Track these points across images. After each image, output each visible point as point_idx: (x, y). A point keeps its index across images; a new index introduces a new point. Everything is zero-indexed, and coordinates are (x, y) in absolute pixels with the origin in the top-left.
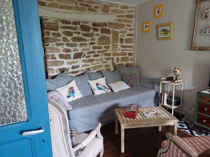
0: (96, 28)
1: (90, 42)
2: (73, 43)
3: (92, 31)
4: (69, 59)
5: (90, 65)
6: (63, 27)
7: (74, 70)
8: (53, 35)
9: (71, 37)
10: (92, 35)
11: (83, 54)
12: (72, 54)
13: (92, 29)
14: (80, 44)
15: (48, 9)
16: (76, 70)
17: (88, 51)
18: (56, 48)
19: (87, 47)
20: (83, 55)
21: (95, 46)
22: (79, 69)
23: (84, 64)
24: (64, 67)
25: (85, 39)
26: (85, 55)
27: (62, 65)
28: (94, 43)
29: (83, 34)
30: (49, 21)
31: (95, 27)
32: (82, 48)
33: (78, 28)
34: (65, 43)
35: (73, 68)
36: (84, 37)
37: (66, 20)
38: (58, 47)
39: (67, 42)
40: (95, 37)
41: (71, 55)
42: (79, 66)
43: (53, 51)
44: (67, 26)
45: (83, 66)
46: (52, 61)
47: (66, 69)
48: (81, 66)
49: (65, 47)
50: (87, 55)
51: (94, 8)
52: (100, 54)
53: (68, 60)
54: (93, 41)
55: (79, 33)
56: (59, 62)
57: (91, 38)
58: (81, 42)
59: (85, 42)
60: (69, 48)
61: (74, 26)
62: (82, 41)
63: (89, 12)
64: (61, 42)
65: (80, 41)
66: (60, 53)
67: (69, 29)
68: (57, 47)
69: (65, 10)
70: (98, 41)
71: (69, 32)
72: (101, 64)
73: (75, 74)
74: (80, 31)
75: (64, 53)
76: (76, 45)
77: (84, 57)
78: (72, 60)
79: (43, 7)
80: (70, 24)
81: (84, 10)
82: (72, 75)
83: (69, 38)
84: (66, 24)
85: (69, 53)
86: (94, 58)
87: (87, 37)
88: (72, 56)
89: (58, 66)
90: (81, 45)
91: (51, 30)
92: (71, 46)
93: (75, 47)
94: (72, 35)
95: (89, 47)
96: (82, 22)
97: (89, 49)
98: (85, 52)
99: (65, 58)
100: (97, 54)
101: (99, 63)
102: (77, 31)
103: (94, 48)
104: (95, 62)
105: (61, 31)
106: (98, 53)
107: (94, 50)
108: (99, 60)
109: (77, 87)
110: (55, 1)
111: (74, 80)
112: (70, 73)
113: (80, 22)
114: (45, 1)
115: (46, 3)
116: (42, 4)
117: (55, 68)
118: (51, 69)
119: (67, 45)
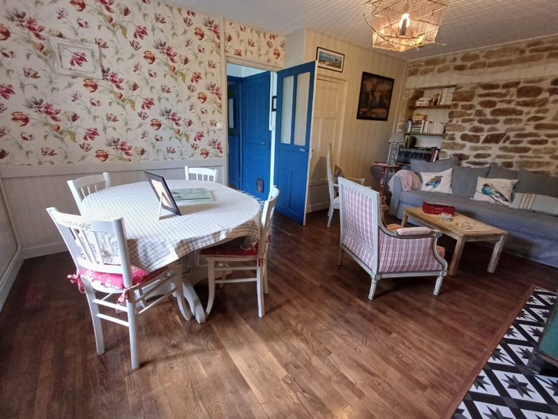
1: (532, 115)
2: (492, 118)
3: (544, 95)
4: (475, 142)
5: (516, 158)
6: (481, 96)
7: (477, 160)
8: (462, 108)
9: (492, 109)
10: (541, 103)
11: (505, 137)
12: (483, 136)
13: (546, 91)
14: (506, 119)
15: (467, 74)
16: (482, 160)
17: (519, 132)
18: (460, 126)
19: (521, 125)
20: (504, 139)
21: (541, 124)
22: (488, 160)
23: (502, 153)
24: (462, 153)
25: (519, 111)
26: (509, 139)
27: (461, 150)
28: (542, 118)
29: (519, 102)
30: (463, 89)
32: (508, 126)
33: (511, 93)
34: (478, 118)
35: (477, 156)
36: (519, 108)
37: (492, 83)
38: (464, 125)
39: (481, 116)
40: (549, 106)
42: (489, 155)
43: (454, 129)
44: (490, 93)
45: (499, 157)
46: (448, 143)
47: (465, 156)
48: (493, 156)
49: (476, 123)
50: (512, 139)
52: (550, 140)
53: (473, 144)
54: (540, 115)
55: (510, 102)
56: (458, 144)
57: (536, 109)
58: (509, 117)
60: (482, 125)
61: (504, 91)
62: (511, 115)
64: (472, 117)
65: (506, 115)
66: (464, 133)
67: (492, 96)
68: (462, 124)
69: (495, 69)
70: (555, 114)
71: (489, 102)
72: (547, 158)
73: (477, 167)
74: (514, 98)
75: (471, 133)
76: (496, 122)
77: (504, 142)
78: (479, 144)
80: (497, 88)
81: (539, 58)
82: (473, 166)
83: (488, 111)
84: (488, 89)
85: (478, 134)
86: (529, 146)
87: (529, 106)
88: (482, 138)
89: (454, 150)
90: (508, 121)
91: (462, 101)
92: (486, 124)
93: (493, 125)
94: (494, 106)
95: (526, 124)
96: (525, 82)
97: (523, 129)
98: (512, 134)
99: (468, 141)
100: (541, 140)
101: (540, 157)
102: (507, 98)
103: (537, 127)
104: (530, 154)
105: (476, 101)
106: (545, 138)
107: (537, 132)
108: (543, 151)
109: (450, 179)
110: (482, 60)
111: (451, 169)
112: (468, 163)
113: (518, 83)
114: (465, 63)
115: (466, 66)
116: (460, 68)
117: (450, 152)
118: (443, 152)
119: (480, 121)
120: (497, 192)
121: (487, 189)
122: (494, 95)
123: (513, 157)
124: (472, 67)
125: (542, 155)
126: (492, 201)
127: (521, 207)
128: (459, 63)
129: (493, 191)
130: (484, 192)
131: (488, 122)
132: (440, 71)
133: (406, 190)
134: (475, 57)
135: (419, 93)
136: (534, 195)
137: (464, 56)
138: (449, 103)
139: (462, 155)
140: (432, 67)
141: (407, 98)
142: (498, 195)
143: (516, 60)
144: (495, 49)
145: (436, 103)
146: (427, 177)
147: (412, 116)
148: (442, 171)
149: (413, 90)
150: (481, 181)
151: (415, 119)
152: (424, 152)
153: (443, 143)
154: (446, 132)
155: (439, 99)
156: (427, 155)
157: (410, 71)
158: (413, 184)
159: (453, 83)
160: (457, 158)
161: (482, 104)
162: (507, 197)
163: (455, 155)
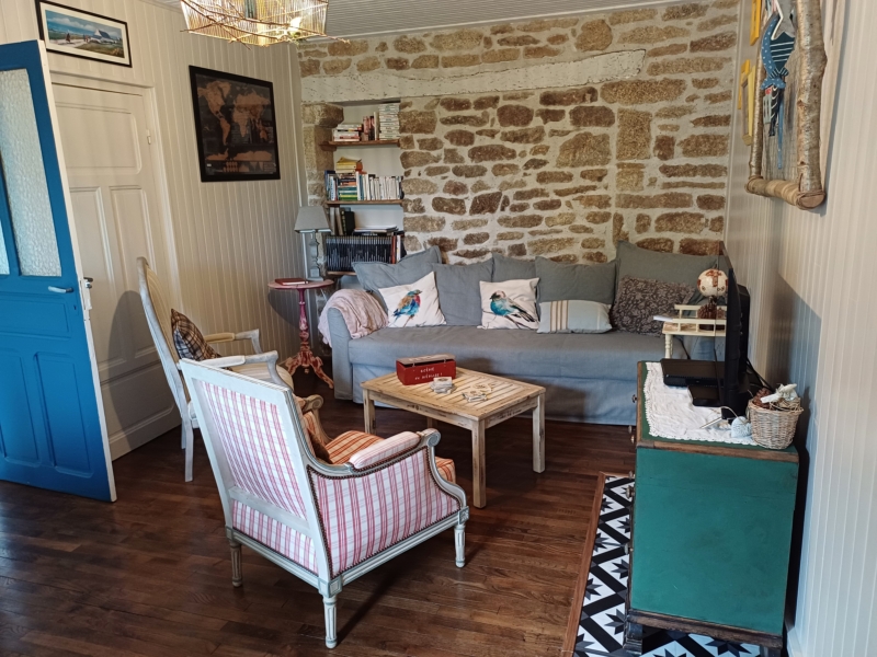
0: (554, 112)
1: (529, 157)
2: (473, 164)
3: (537, 122)
4: (459, 213)
5: (526, 237)
6: (446, 122)
7: (471, 248)
8: (421, 147)
9: (470, 147)
10: (537, 136)
11: (502, 199)
12: (468, 199)
13: (537, 115)
14: (496, 166)
15: (412, 76)
16: (477, 247)
17: (520, 190)
18: (427, 182)
19: (518, 177)
20: (501, 203)
21: (545, 173)
22: (487, 245)
23: (504, 230)
24: (444, 236)
25: (509, 150)
26: (508, 203)
27: (439, 230)
28: (544, 163)
29: (506, 134)
30: (413, 108)
31: (551, 108)
32: (500, 179)
33: (491, 118)
34: (451, 166)
35: (469, 240)
36: (508, 145)
37: (458, 97)
38: (432, 179)
39: (456, 162)
40: (547, 141)
41: (466, 201)
42: (486, 236)
43: (417, 188)
44: (458, 117)
45: (502, 237)
46: (414, 218)
47: (449, 241)
48: (493, 238)
49: (451, 176)
50: (513, 202)
51: (547, 43)
52: (563, 200)
53: (457, 218)
54: (539, 157)
55: (492, 134)
56: (432, 220)
57: (531, 146)
58: (498, 162)
59: (511, 162)
60: (462, 180)
61: (479, 113)
62: (501, 159)
63: (532, 60)
64: (441, 163)
65: (493, 159)
66: (436, 195)
67: (464, 123)
68: (429, 178)
69: (456, 69)
70: (558, 153)
71: (461, 133)
72: (566, 233)
73: (475, 260)
74: (497, 126)
75: (448, 196)
76: (482, 172)
77: (503, 209)
78: (467, 217)
79: (399, 72)
80: (468, 108)
81: (514, 57)
82: (467, 261)
83: (464, 151)
84: (455, 110)
85: (460, 197)
86: (539, 213)
87: (521, 142)
88: (468, 205)
89: (428, 231)
90: (498, 170)
91: (417, 132)
92: (467, 176)
93: (478, 178)
94: (472, 142)
95: (525, 174)
96: (505, 98)
97: (523, 184)
98: (509, 193)
99: (446, 211)
100: (553, 201)
101: (558, 232)
102: (487, 127)
103: (542, 178)
104: (542, 227)
105: (441, 131)
106: (556, 197)
107: (542, 186)
108: (558, 220)
109: (435, 295)
110: (430, 51)
111: (432, 274)
112: (458, 254)
113: (496, 99)
114: (404, 55)
115: (406, 61)
116: (398, 65)
117: (422, 237)
118: (411, 238)
119: (457, 172)
120: (515, 307)
121: (498, 303)
122: (465, 120)
123: (521, 236)
124: (418, 65)
125: (558, 227)
126: (512, 326)
127: (554, 329)
128: (392, 53)
129: (507, 306)
130: (496, 311)
131: (470, 173)
132: (362, 68)
133: (358, 335)
134: (417, 45)
135: (334, 116)
136: (565, 302)
137: (397, 41)
138: (395, 135)
139: (443, 240)
140: (344, 58)
141: (312, 125)
142: (516, 311)
143: (483, 57)
144: (446, 32)
145: (371, 137)
146: (393, 297)
147: (333, 165)
148: (417, 280)
149: (319, 108)
150: (487, 289)
151: (340, 170)
152: (376, 242)
153: (405, 219)
154: (406, 197)
155: (375, 125)
156: (383, 249)
157: (302, 64)
158: (369, 318)
159: (393, 95)
160: (437, 248)
161: (451, 137)
162: (531, 313)
163: (433, 242)
